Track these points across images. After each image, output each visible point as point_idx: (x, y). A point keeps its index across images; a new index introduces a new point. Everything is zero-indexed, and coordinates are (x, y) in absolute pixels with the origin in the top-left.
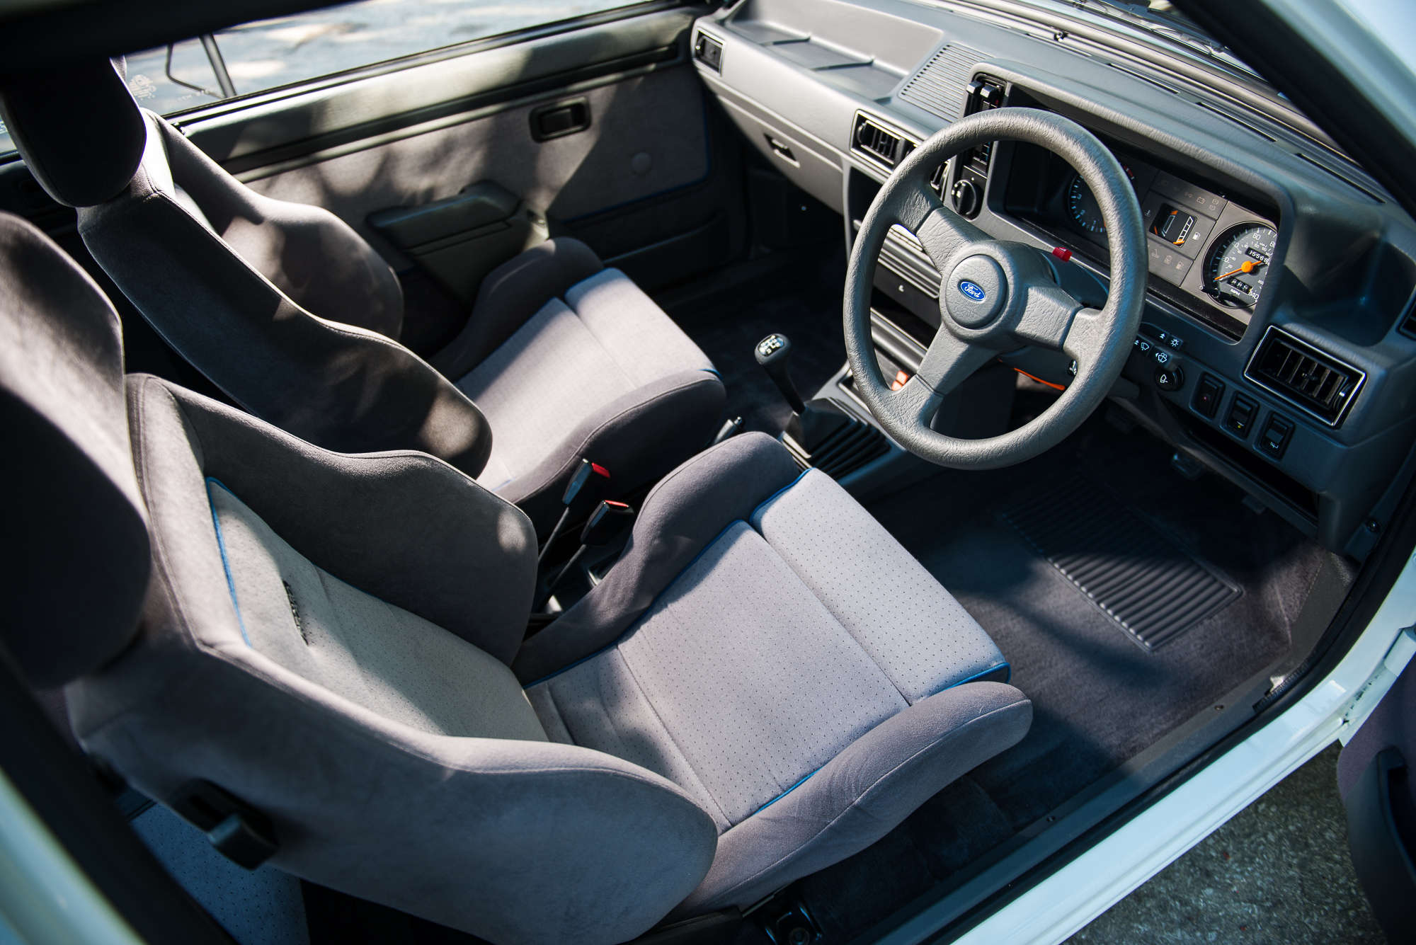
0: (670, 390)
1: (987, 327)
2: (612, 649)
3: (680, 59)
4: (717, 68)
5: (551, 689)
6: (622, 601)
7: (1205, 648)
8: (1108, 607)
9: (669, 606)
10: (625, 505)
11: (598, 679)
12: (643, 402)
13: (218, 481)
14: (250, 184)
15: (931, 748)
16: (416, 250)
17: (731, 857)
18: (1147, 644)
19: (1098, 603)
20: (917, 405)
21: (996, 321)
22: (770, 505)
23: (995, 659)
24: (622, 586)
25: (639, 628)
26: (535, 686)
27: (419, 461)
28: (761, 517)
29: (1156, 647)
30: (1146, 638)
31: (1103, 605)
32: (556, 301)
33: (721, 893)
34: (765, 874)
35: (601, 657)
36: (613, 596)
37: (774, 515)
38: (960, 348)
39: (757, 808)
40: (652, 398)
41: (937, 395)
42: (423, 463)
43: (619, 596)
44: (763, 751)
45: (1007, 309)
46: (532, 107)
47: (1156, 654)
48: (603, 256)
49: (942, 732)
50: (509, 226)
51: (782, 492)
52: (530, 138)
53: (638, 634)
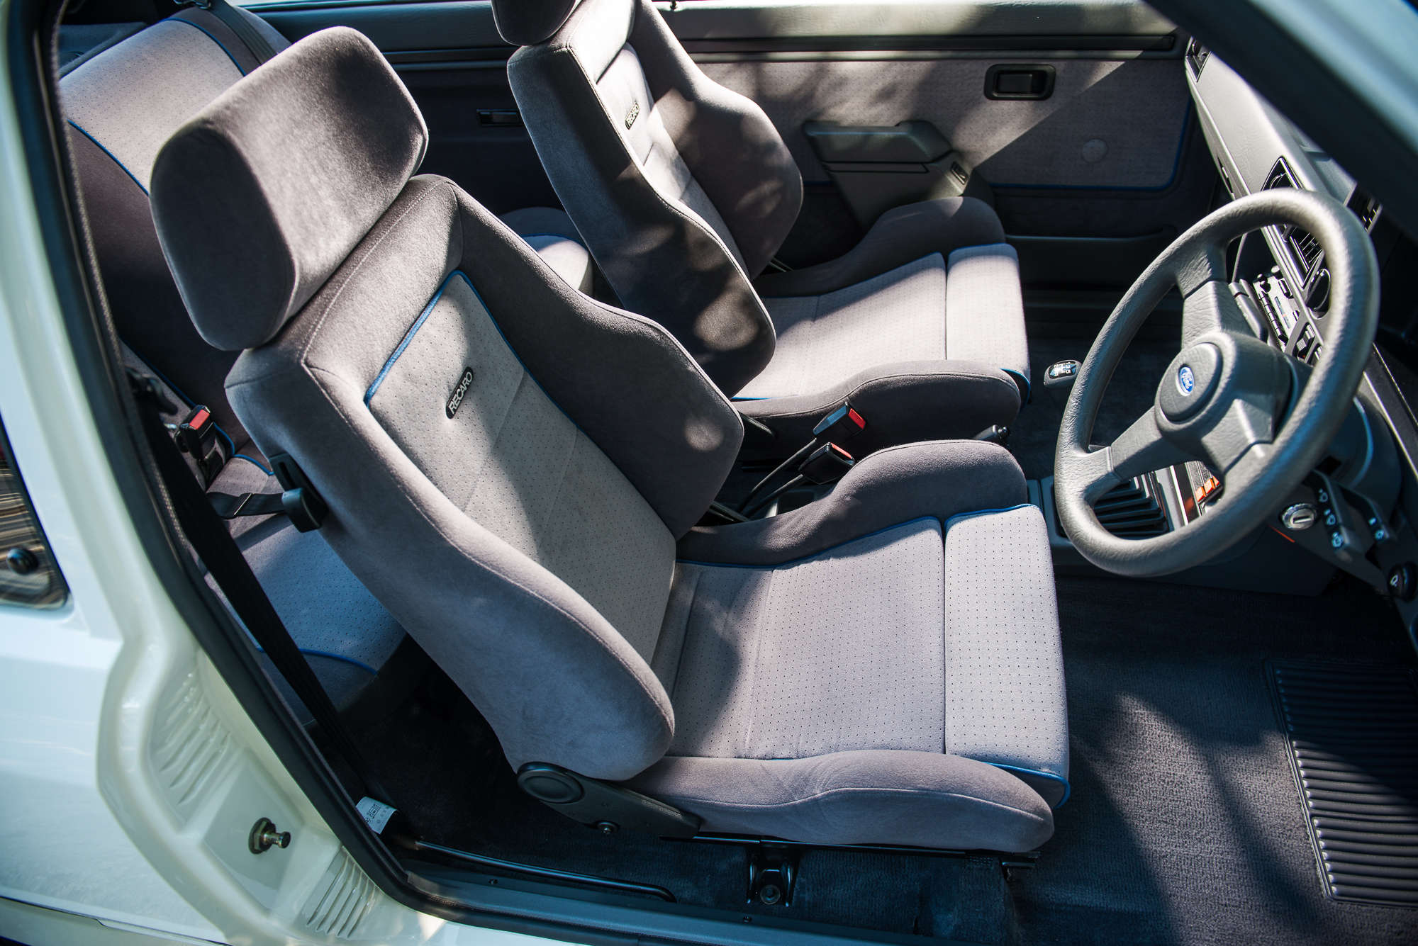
0: (953, 373)
1: (1179, 424)
2: (768, 570)
3: (1174, 53)
4: (1197, 71)
5: (702, 574)
6: (797, 535)
7: (1402, 936)
8: (1321, 827)
9: (831, 559)
10: (849, 456)
11: (741, 587)
12: (924, 374)
13: (465, 276)
14: (702, 65)
15: (903, 793)
16: (833, 167)
17: (718, 777)
18: (1334, 888)
19: (1312, 816)
20: (1093, 475)
21: (1188, 421)
22: (967, 519)
23: (1050, 766)
24: (805, 522)
25: (798, 565)
26: (693, 565)
27: (651, 331)
28: (953, 525)
29: (1340, 898)
30: (1336, 883)
31: (1316, 822)
32: (938, 257)
33: (689, 797)
34: (729, 807)
35: (756, 572)
36: (793, 527)
37: (964, 530)
38: (1155, 436)
39: (771, 757)
40: (933, 373)
41: (1114, 474)
42: (654, 334)
43: (797, 529)
44: (807, 717)
45: (1204, 413)
46: (993, 63)
47: (1334, 904)
48: (1008, 230)
49: (923, 786)
50: (927, 171)
51: (987, 512)
52: (982, 92)
53: (795, 569)
